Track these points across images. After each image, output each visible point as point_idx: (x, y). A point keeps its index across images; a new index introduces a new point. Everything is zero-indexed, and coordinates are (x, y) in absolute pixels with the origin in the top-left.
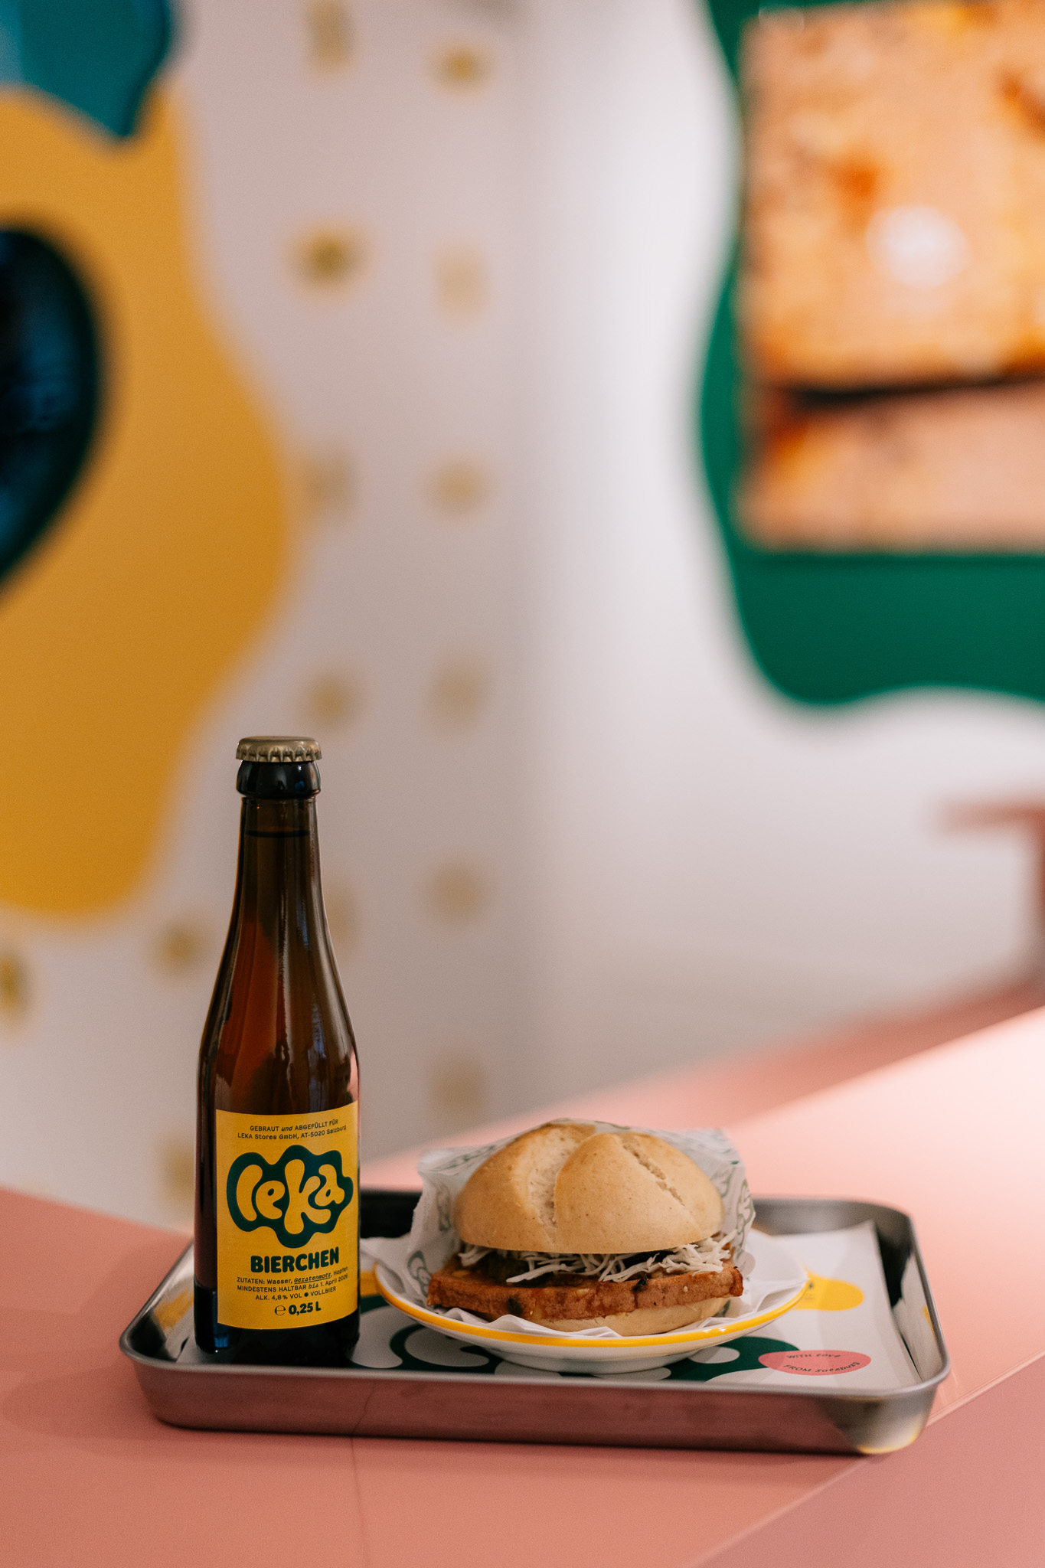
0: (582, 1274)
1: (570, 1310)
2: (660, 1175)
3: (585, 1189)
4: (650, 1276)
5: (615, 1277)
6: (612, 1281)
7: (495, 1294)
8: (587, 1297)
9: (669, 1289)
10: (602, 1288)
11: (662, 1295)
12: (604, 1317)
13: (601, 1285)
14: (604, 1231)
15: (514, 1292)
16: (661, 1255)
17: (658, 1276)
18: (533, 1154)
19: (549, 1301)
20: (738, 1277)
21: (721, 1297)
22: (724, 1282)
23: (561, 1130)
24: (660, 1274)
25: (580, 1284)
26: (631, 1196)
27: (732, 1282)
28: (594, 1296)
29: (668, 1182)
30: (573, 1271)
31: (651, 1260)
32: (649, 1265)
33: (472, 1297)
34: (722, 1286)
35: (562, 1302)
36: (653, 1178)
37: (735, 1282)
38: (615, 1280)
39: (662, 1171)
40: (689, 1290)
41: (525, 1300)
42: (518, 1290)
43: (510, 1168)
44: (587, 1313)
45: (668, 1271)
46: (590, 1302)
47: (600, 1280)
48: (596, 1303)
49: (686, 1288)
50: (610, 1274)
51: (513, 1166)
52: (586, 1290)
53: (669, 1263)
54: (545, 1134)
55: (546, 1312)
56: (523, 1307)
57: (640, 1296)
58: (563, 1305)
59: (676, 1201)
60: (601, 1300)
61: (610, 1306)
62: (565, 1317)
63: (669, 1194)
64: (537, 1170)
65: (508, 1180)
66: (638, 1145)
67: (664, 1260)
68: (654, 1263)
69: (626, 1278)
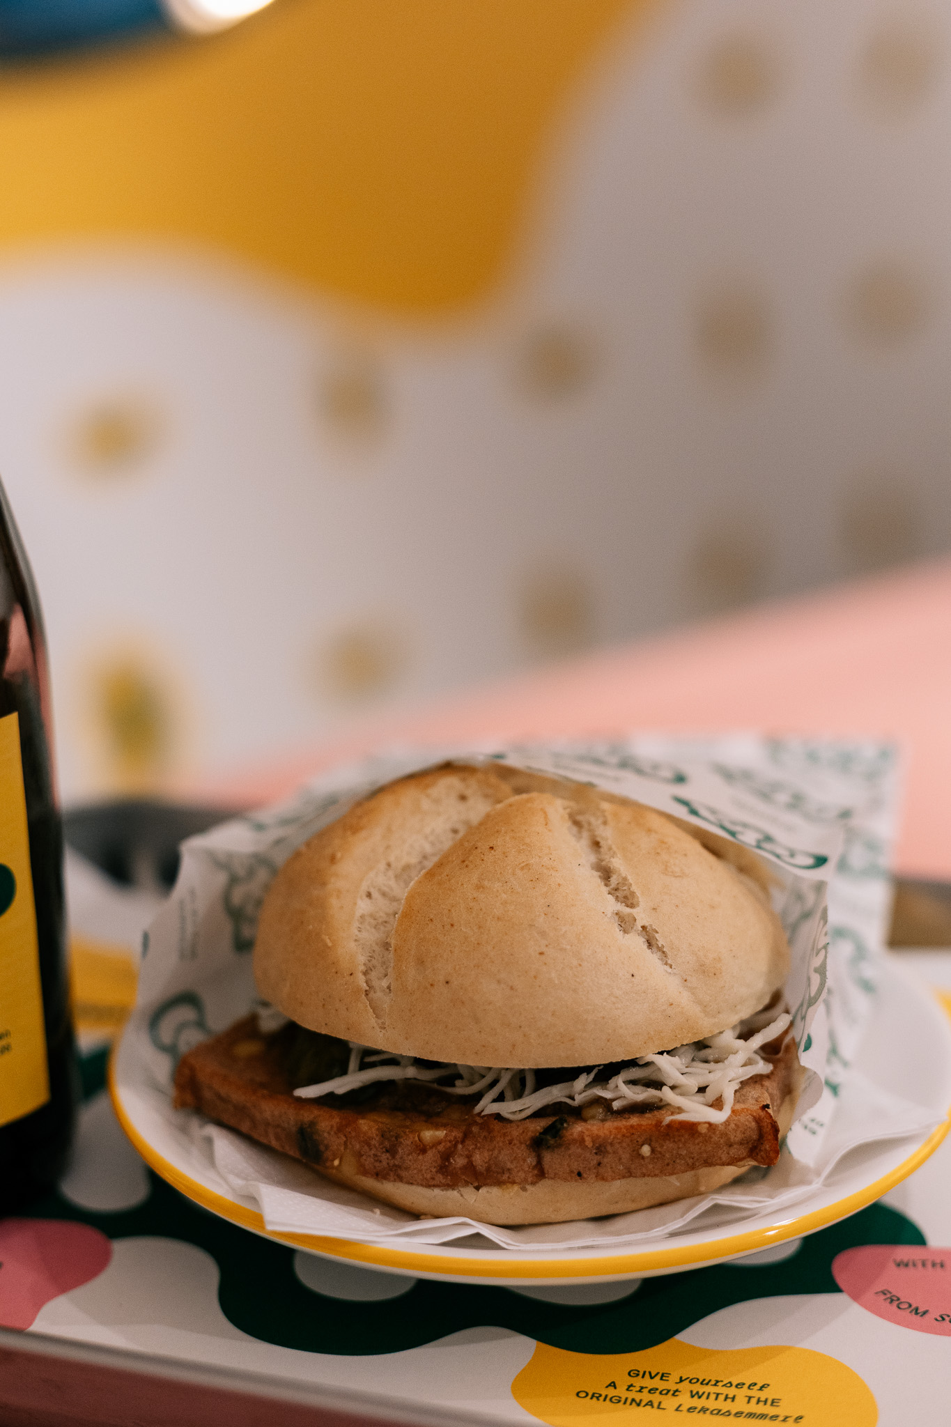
0: (449, 1090)
1: (407, 1169)
2: (628, 900)
3: (452, 925)
4: (577, 1113)
5: (508, 1109)
6: (498, 1117)
7: (276, 1113)
8: (441, 1148)
9: (609, 1148)
10: (475, 1129)
11: (595, 1160)
12: (477, 1188)
13: (475, 1123)
14: (477, 1021)
15: (307, 1116)
16: (606, 1073)
17: (593, 1117)
18: (389, 830)
19: (369, 1145)
20: (768, 1129)
21: (728, 1164)
22: (736, 1137)
23: (464, 780)
24: (599, 1111)
25: (438, 1114)
26: (543, 949)
27: (755, 1137)
28: (455, 1146)
29: (642, 915)
30: (432, 1081)
31: (583, 1081)
32: (580, 1089)
33: (241, 1110)
34: (731, 1146)
35: (392, 1151)
36: (612, 905)
37: (761, 1136)
38: (505, 1114)
39: (634, 888)
40: (653, 1151)
41: (326, 1135)
42: (316, 1112)
43: (333, 859)
44: (440, 1178)
45: (616, 1105)
46: (447, 1156)
47: (478, 1109)
48: (459, 1162)
49: (646, 1150)
50: (500, 1098)
51: (339, 855)
52: (441, 1134)
53: (622, 1091)
54: (427, 786)
55: (362, 1166)
56: (322, 1148)
57: (548, 1158)
58: (393, 1157)
59: (653, 958)
60: (469, 1157)
61: (488, 1169)
62: (400, 1179)
63: (636, 942)
64: (389, 865)
65: (324, 884)
66: (605, 823)
67: (612, 1082)
68: (588, 1086)
69: (528, 1112)
